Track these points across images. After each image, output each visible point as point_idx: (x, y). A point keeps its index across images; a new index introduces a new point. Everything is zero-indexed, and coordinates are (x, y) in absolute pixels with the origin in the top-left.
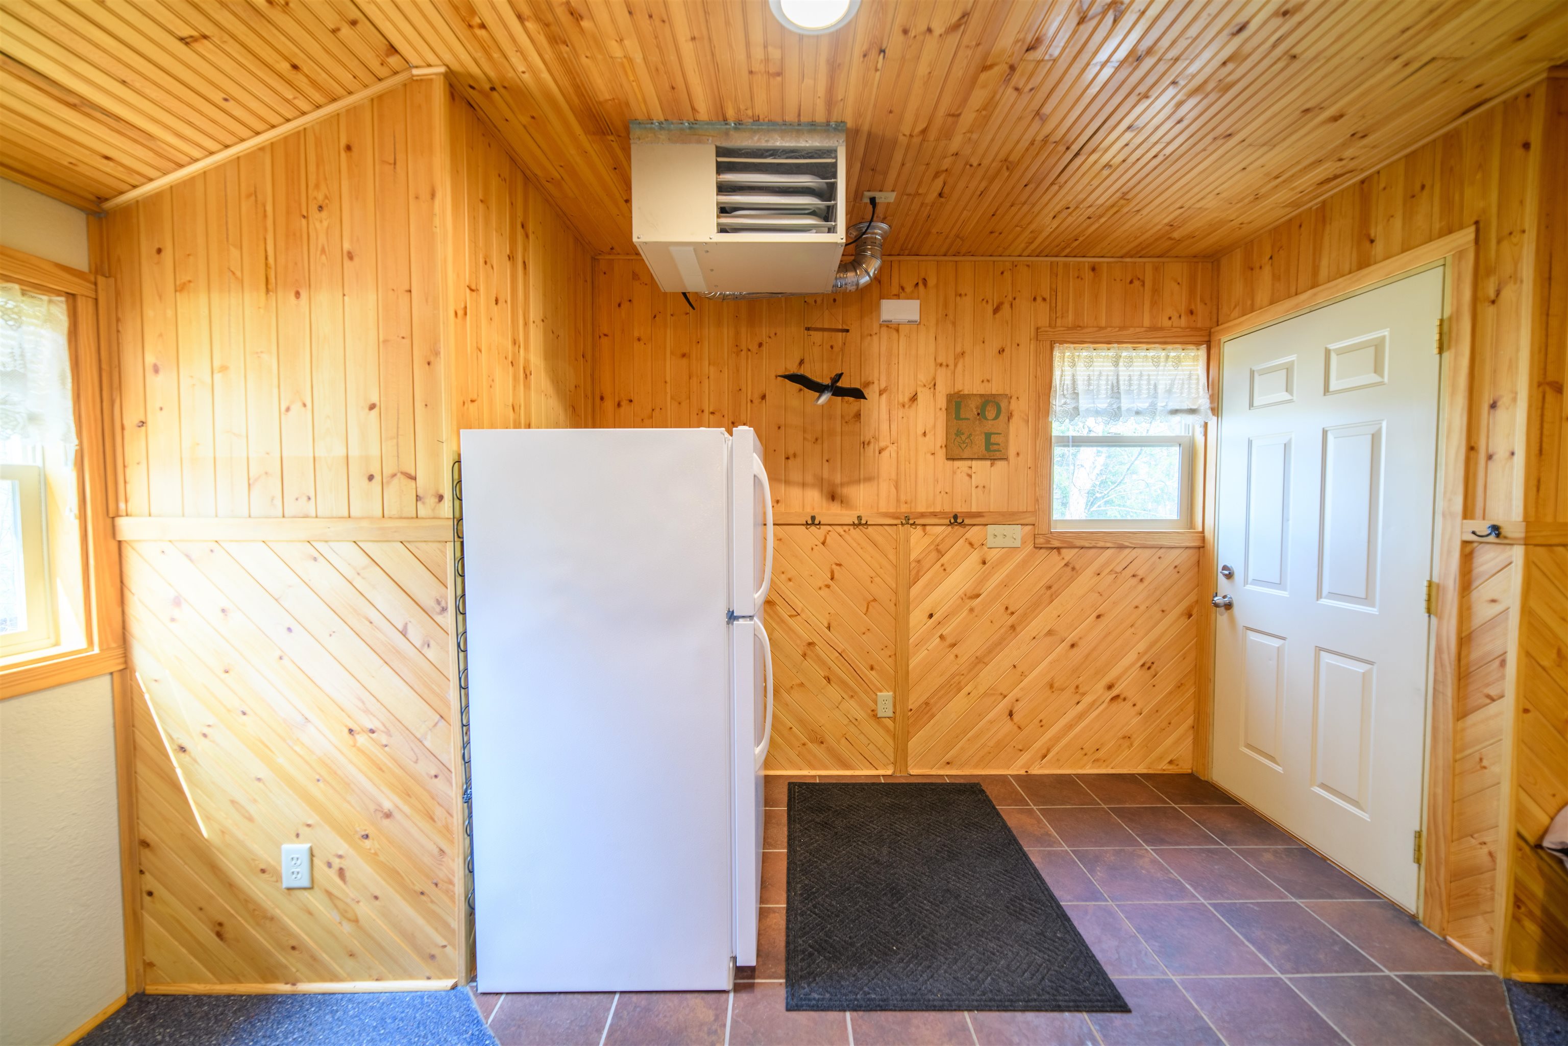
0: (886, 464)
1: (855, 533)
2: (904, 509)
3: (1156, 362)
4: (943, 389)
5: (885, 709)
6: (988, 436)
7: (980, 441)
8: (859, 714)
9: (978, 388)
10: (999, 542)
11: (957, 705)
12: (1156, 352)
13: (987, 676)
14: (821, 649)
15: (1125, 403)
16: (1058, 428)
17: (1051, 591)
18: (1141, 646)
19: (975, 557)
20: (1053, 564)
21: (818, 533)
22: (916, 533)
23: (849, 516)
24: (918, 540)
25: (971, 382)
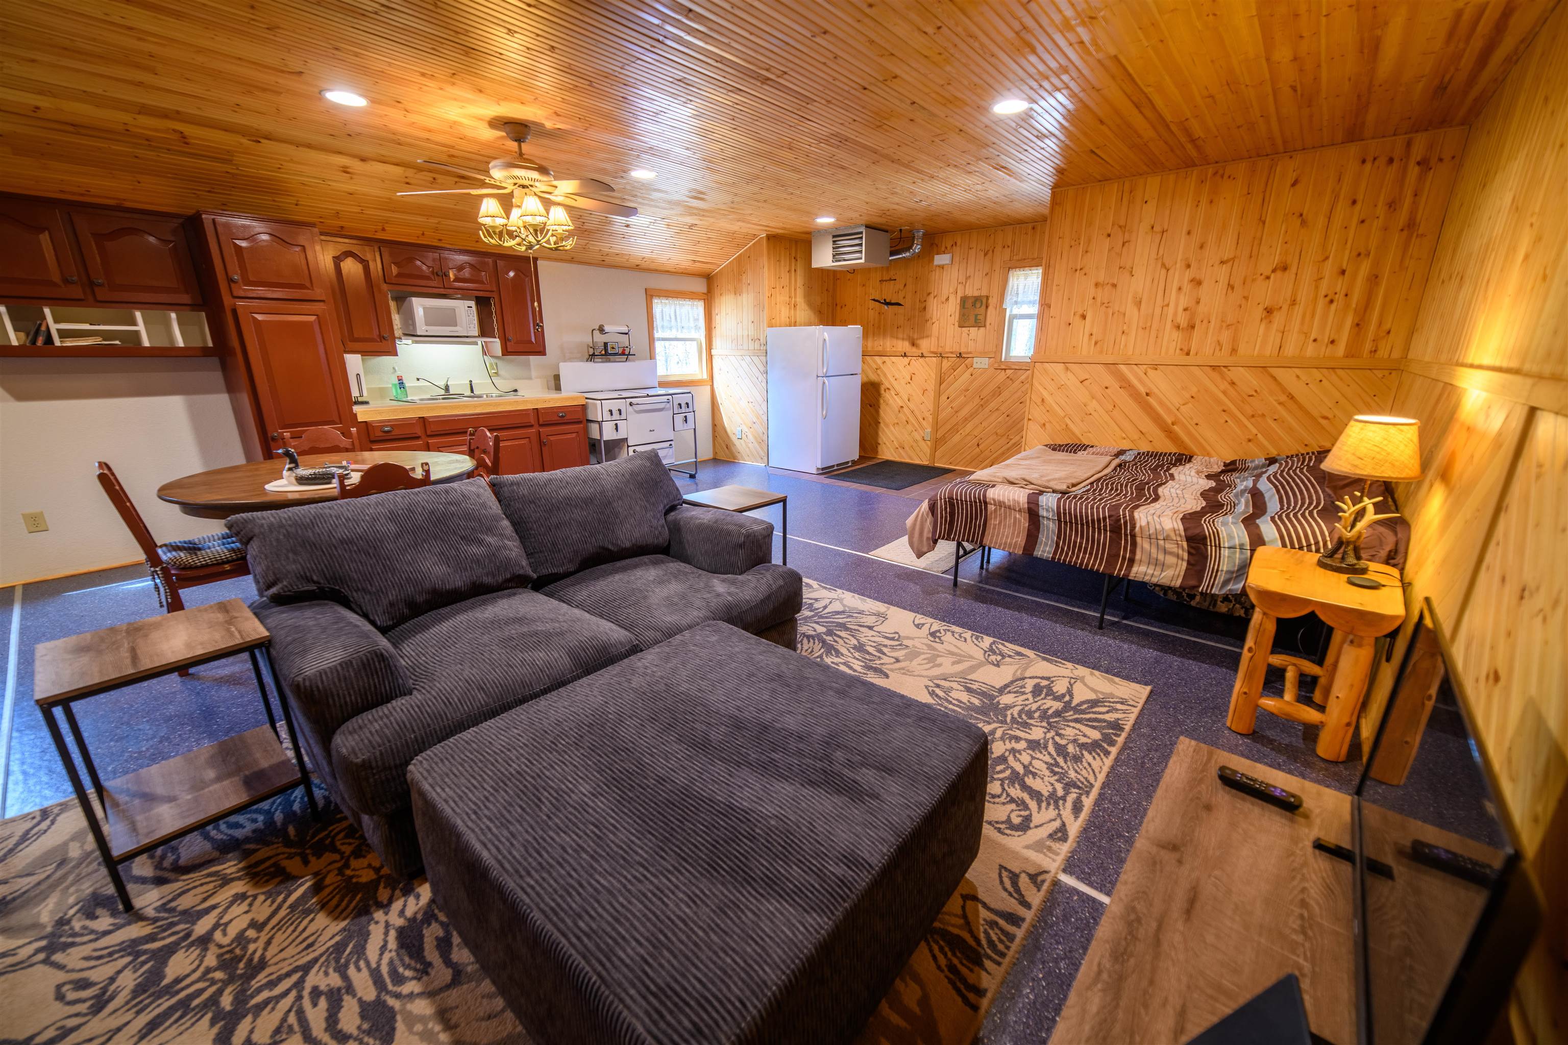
0: (935, 330)
1: (921, 360)
2: (940, 350)
4: (960, 295)
5: (928, 437)
6: (976, 316)
7: (972, 318)
8: (919, 438)
9: (976, 294)
10: (979, 366)
11: (957, 438)
13: (970, 427)
14: (906, 410)
16: (1010, 311)
17: (998, 391)
19: (968, 372)
20: (1002, 376)
21: (906, 360)
22: (945, 361)
23: (919, 353)
24: (946, 364)
25: (972, 290)
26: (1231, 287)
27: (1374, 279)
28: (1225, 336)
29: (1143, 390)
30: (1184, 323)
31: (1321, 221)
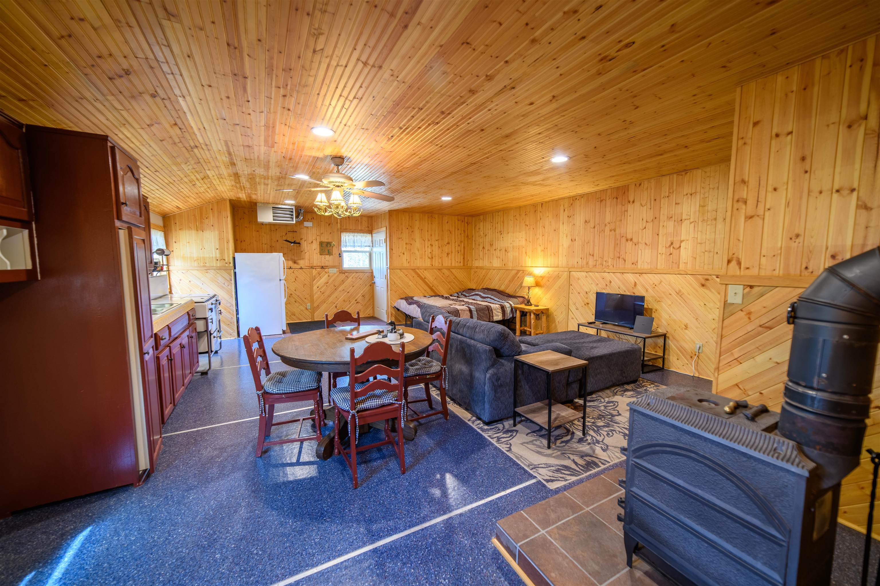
0: (307, 255)
1: (300, 270)
2: (311, 265)
3: (362, 236)
4: (318, 240)
5: (309, 307)
6: (328, 250)
7: (327, 252)
8: (304, 309)
9: (326, 241)
10: (332, 272)
11: (325, 306)
12: (362, 234)
13: (331, 299)
14: (294, 295)
15: (356, 244)
16: (343, 249)
17: (343, 282)
18: (362, 292)
19: (327, 275)
20: (343, 276)
21: (292, 270)
22: (314, 270)
23: (299, 267)
24: (314, 272)
25: (325, 239)
26: (439, 247)
27: (464, 247)
28: (440, 261)
29: (423, 277)
30: (430, 257)
31: (453, 233)
